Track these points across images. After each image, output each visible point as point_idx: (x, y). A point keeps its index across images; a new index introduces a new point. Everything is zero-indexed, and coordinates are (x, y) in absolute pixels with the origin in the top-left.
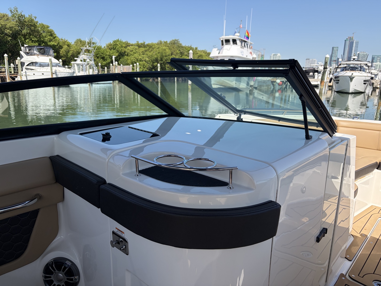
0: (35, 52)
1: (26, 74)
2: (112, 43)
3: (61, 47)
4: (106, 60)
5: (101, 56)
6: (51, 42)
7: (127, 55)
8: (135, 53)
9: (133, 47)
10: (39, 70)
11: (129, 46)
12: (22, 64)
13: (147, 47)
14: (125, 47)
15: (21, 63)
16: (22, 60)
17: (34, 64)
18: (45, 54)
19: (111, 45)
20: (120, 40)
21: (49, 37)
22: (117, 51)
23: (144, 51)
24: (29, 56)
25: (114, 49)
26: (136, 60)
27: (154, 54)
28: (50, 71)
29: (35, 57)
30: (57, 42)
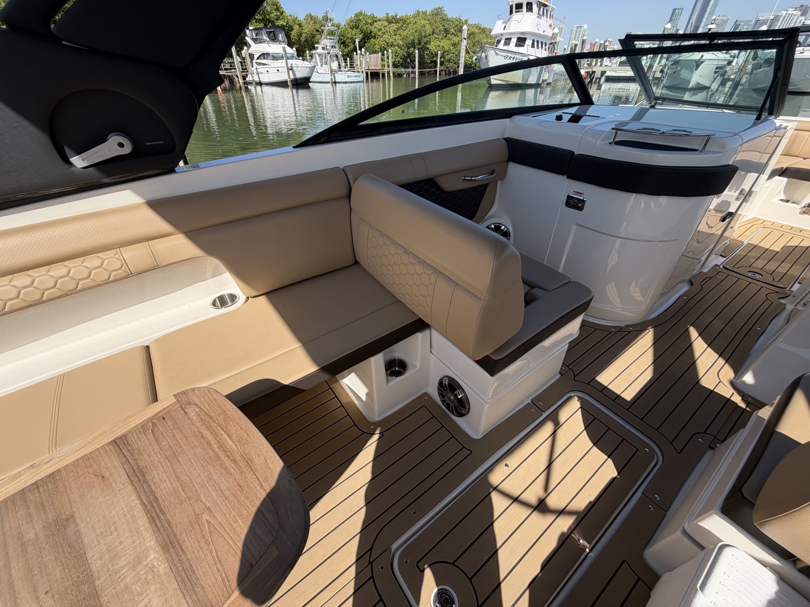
0: (265, 37)
1: (257, 71)
2: (353, 17)
3: (291, 28)
4: (348, 46)
5: (342, 40)
6: (279, 21)
7: (375, 37)
8: (384, 33)
9: (381, 22)
10: (272, 65)
11: (376, 22)
12: (251, 56)
13: (400, 22)
14: (370, 24)
15: (250, 54)
16: (251, 51)
17: (265, 56)
18: (276, 40)
19: (352, 21)
20: (363, 12)
21: (275, 14)
22: (361, 30)
23: (397, 30)
24: (258, 45)
25: (356, 29)
26: (386, 44)
27: (409, 33)
28: (285, 66)
29: (265, 45)
30: (286, 20)
